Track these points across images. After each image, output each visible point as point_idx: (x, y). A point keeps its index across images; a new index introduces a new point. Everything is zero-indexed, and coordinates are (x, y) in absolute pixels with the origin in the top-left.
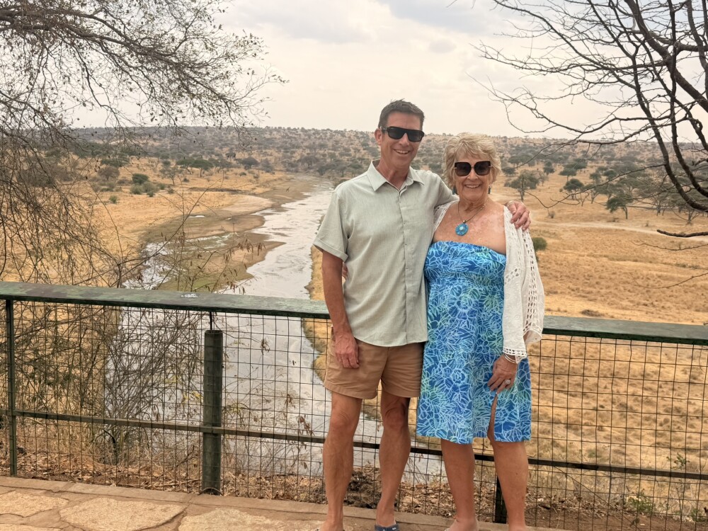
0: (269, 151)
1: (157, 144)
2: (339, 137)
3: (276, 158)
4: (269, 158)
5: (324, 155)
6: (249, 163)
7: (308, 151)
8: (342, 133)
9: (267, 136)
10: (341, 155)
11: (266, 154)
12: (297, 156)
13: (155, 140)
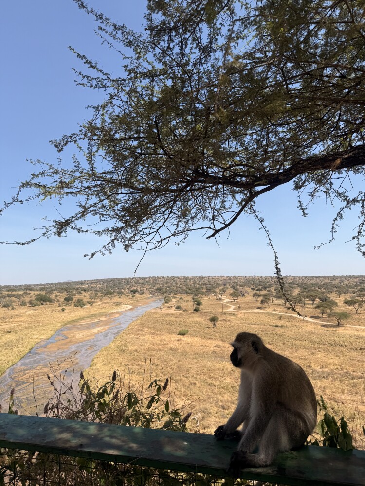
0: (145, 286)
1: (100, 286)
2: (176, 279)
3: (147, 289)
4: (144, 289)
5: (166, 287)
6: (134, 291)
7: (161, 285)
8: (178, 278)
9: (147, 280)
10: (174, 286)
11: (143, 287)
12: (156, 287)
13: (100, 284)
